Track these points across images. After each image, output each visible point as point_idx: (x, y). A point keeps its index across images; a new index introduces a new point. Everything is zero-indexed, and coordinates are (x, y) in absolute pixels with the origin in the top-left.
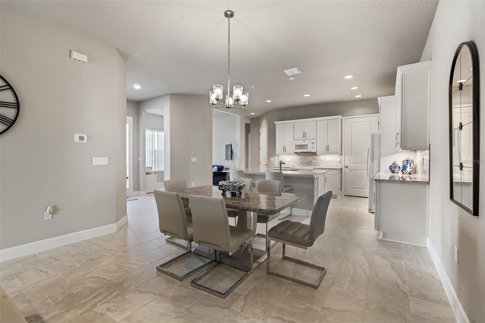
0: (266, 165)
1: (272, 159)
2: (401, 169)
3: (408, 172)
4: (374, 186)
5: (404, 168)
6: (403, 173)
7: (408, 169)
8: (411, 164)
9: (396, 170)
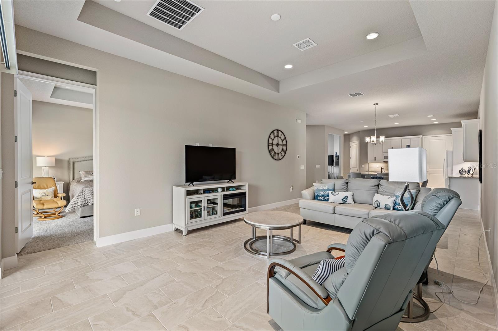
0: (358, 170)
1: (363, 166)
2: (467, 172)
3: (471, 174)
4: (448, 181)
5: (469, 171)
6: (468, 175)
7: (471, 172)
8: (473, 169)
9: (464, 173)
